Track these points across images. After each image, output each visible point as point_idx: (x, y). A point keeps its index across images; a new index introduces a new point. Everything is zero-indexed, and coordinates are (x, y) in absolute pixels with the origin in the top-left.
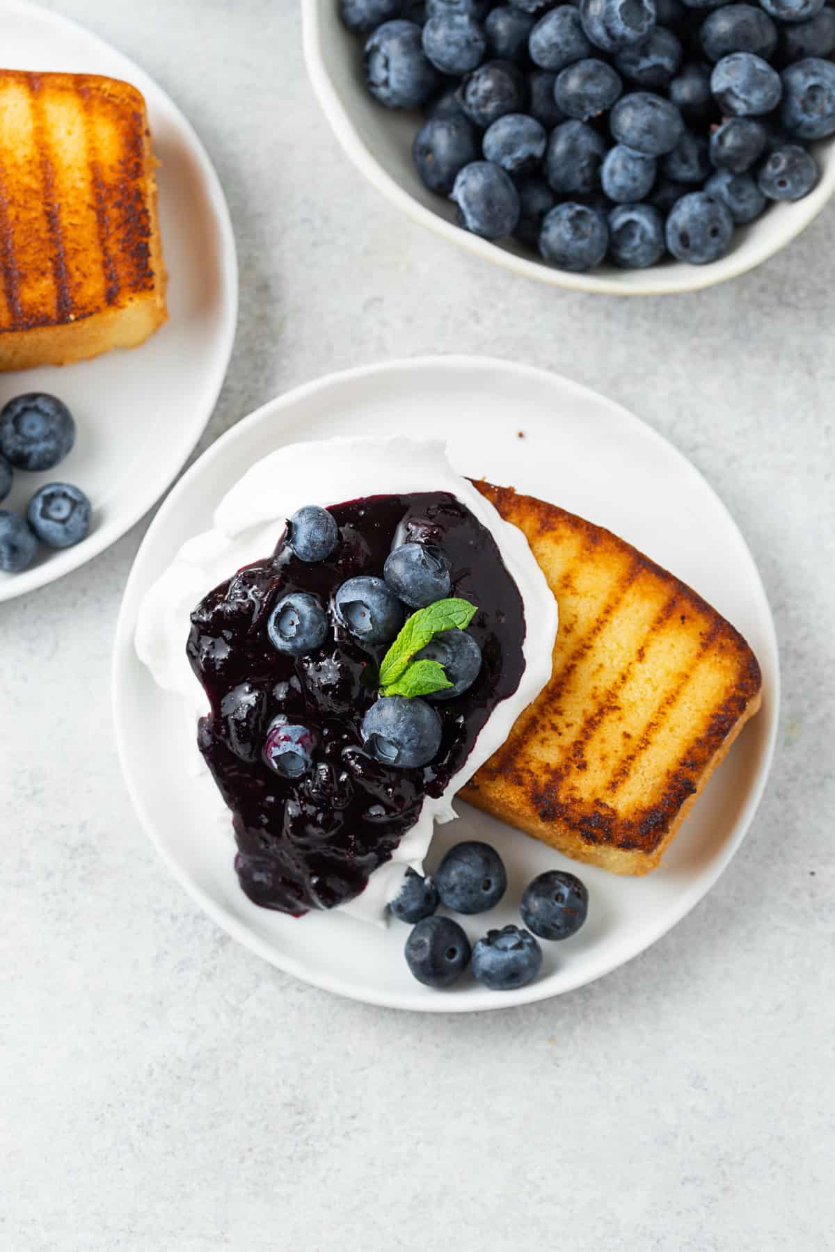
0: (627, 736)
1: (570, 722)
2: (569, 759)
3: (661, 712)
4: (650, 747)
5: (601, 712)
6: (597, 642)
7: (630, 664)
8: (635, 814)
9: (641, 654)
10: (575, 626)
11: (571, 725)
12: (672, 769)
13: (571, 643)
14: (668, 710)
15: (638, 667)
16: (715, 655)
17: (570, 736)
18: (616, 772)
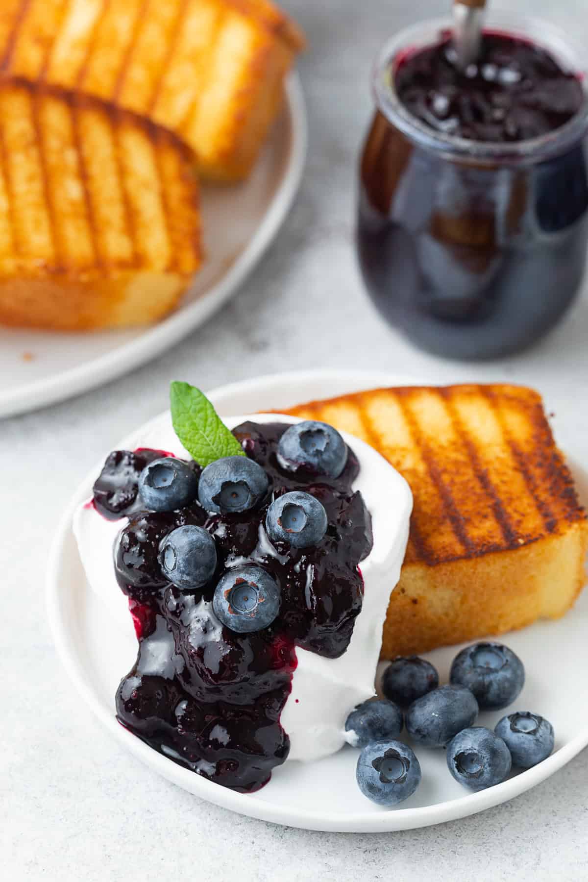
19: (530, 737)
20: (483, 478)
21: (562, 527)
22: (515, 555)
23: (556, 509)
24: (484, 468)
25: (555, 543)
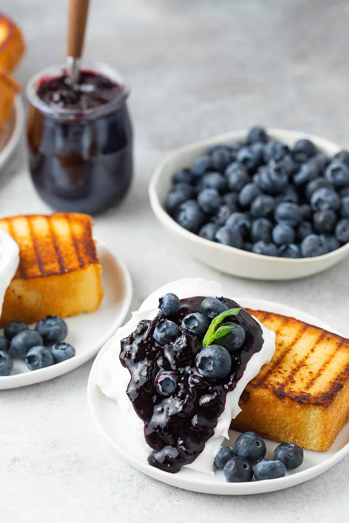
0: (311, 373)
1: (285, 370)
2: (287, 381)
3: (324, 366)
4: (321, 376)
5: (299, 367)
6: (293, 348)
7: (308, 353)
8: (319, 394)
9: (312, 350)
10: (283, 344)
11: (286, 371)
12: (332, 381)
13: (282, 349)
14: (327, 365)
15: (311, 354)
16: (344, 349)
17: (286, 375)
18: (308, 384)
19: (63, 351)
20: (57, 248)
21: (86, 266)
22: (64, 277)
23: (86, 260)
24: (58, 244)
25: (82, 272)
